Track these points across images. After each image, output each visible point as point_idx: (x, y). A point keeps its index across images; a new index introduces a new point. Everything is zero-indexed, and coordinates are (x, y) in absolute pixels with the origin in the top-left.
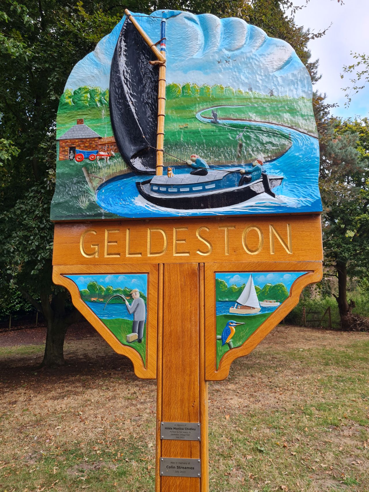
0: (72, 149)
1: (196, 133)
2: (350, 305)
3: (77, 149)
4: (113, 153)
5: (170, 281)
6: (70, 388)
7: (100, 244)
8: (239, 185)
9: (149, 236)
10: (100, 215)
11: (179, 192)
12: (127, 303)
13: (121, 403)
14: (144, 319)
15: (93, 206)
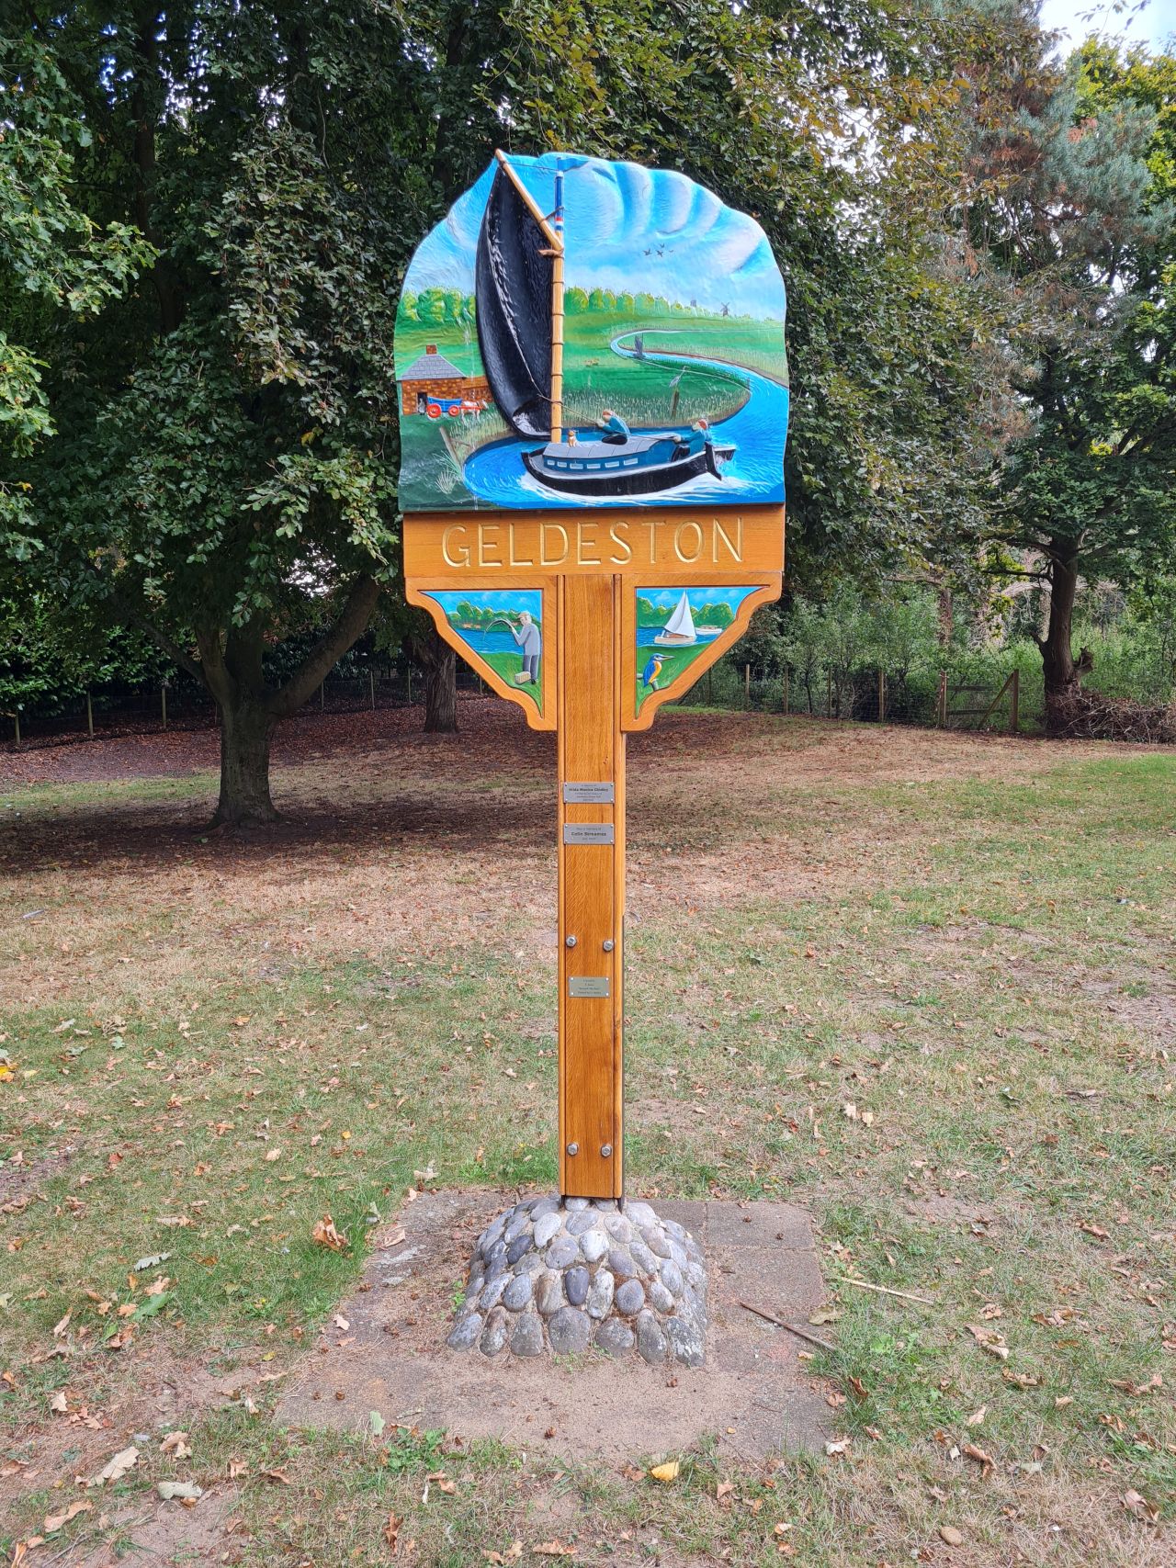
0: (422, 396)
1: (609, 373)
2: (1076, 665)
3: (430, 396)
4: (485, 404)
5: (573, 600)
6: (307, 865)
7: (472, 545)
8: (672, 461)
9: (542, 536)
10: (472, 503)
11: (585, 471)
12: (514, 631)
13: (440, 889)
14: (538, 653)
15: (460, 489)
